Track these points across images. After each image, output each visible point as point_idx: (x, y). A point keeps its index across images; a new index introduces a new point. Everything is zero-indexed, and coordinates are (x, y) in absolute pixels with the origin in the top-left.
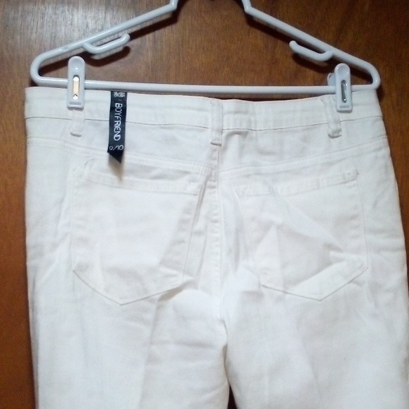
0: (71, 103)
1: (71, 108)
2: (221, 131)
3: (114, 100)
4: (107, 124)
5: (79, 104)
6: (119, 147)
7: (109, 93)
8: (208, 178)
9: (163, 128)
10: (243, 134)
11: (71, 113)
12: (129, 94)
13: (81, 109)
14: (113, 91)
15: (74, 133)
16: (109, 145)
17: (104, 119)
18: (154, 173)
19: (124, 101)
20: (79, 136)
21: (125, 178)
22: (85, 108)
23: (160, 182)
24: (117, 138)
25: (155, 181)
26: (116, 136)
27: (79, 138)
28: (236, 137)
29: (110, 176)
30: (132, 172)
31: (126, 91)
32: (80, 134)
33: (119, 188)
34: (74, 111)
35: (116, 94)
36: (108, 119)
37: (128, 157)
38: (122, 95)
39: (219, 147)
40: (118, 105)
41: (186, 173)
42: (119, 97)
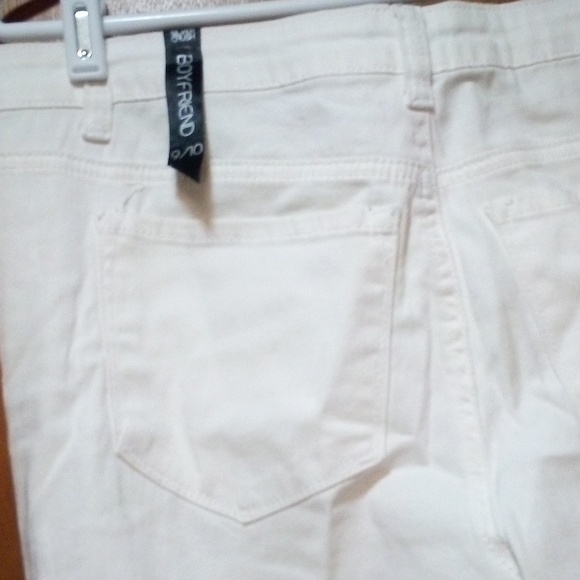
0: (76, 70)
1: (78, 83)
2: (430, 78)
3: (172, 50)
4: (163, 104)
5: (95, 69)
6: (192, 149)
7: (159, 37)
8: (414, 190)
9: (290, 92)
10: (483, 78)
11: (79, 93)
12: (204, 32)
13: (102, 81)
14: (167, 32)
15: (90, 135)
16: (172, 150)
17: (155, 96)
18: (285, 198)
19: (194, 47)
20: (105, 142)
21: (220, 221)
22: (112, 78)
23: (300, 217)
24: (187, 130)
25: (288, 218)
26: (183, 126)
27: (106, 148)
28: (468, 86)
29: (185, 223)
30: (234, 204)
31: (197, 28)
32: (107, 136)
33: (208, 245)
34: (87, 87)
35: (176, 36)
36: (163, 93)
37: (221, 171)
38: (189, 36)
39: (428, 114)
40: (182, 59)
41: (359, 184)
42: (184, 40)
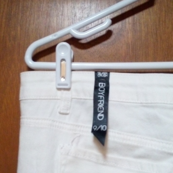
0: (59, 85)
1: (59, 89)
3: (98, 80)
4: (91, 103)
5: (66, 85)
6: (102, 127)
7: (93, 74)
9: (144, 106)
11: (59, 93)
13: (68, 89)
14: (96, 71)
15: (62, 112)
16: (93, 125)
17: (89, 98)
18: (137, 152)
20: (67, 114)
21: (110, 155)
22: (72, 88)
23: (144, 161)
24: (101, 117)
25: (139, 160)
26: (99, 115)
27: (67, 116)
30: (116, 150)
31: (109, 71)
32: (68, 112)
33: (104, 165)
34: (62, 91)
35: (100, 74)
36: (92, 98)
37: (112, 136)
38: (105, 75)
40: (102, 85)
42: (103, 76)
